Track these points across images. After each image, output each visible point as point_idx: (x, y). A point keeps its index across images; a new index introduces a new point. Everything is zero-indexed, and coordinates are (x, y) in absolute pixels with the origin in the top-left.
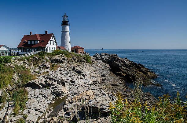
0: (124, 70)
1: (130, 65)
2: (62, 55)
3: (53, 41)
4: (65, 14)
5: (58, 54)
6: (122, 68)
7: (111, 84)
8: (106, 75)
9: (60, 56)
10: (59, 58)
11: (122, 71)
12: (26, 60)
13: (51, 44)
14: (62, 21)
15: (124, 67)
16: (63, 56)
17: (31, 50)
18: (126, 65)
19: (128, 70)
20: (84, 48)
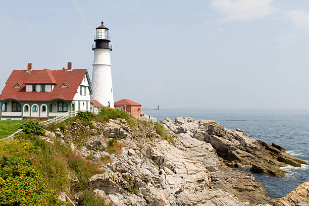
0: (244, 157)
1: (254, 146)
2: (121, 121)
3: (85, 87)
4: (102, 23)
5: (114, 118)
6: (238, 153)
7: (234, 188)
8: (216, 168)
9: (117, 121)
10: (118, 127)
11: (238, 159)
12: (59, 129)
13: (81, 94)
14: (95, 41)
15: (241, 149)
16: (124, 123)
17: (36, 106)
18: (245, 145)
19: (253, 158)
20: (140, 106)
